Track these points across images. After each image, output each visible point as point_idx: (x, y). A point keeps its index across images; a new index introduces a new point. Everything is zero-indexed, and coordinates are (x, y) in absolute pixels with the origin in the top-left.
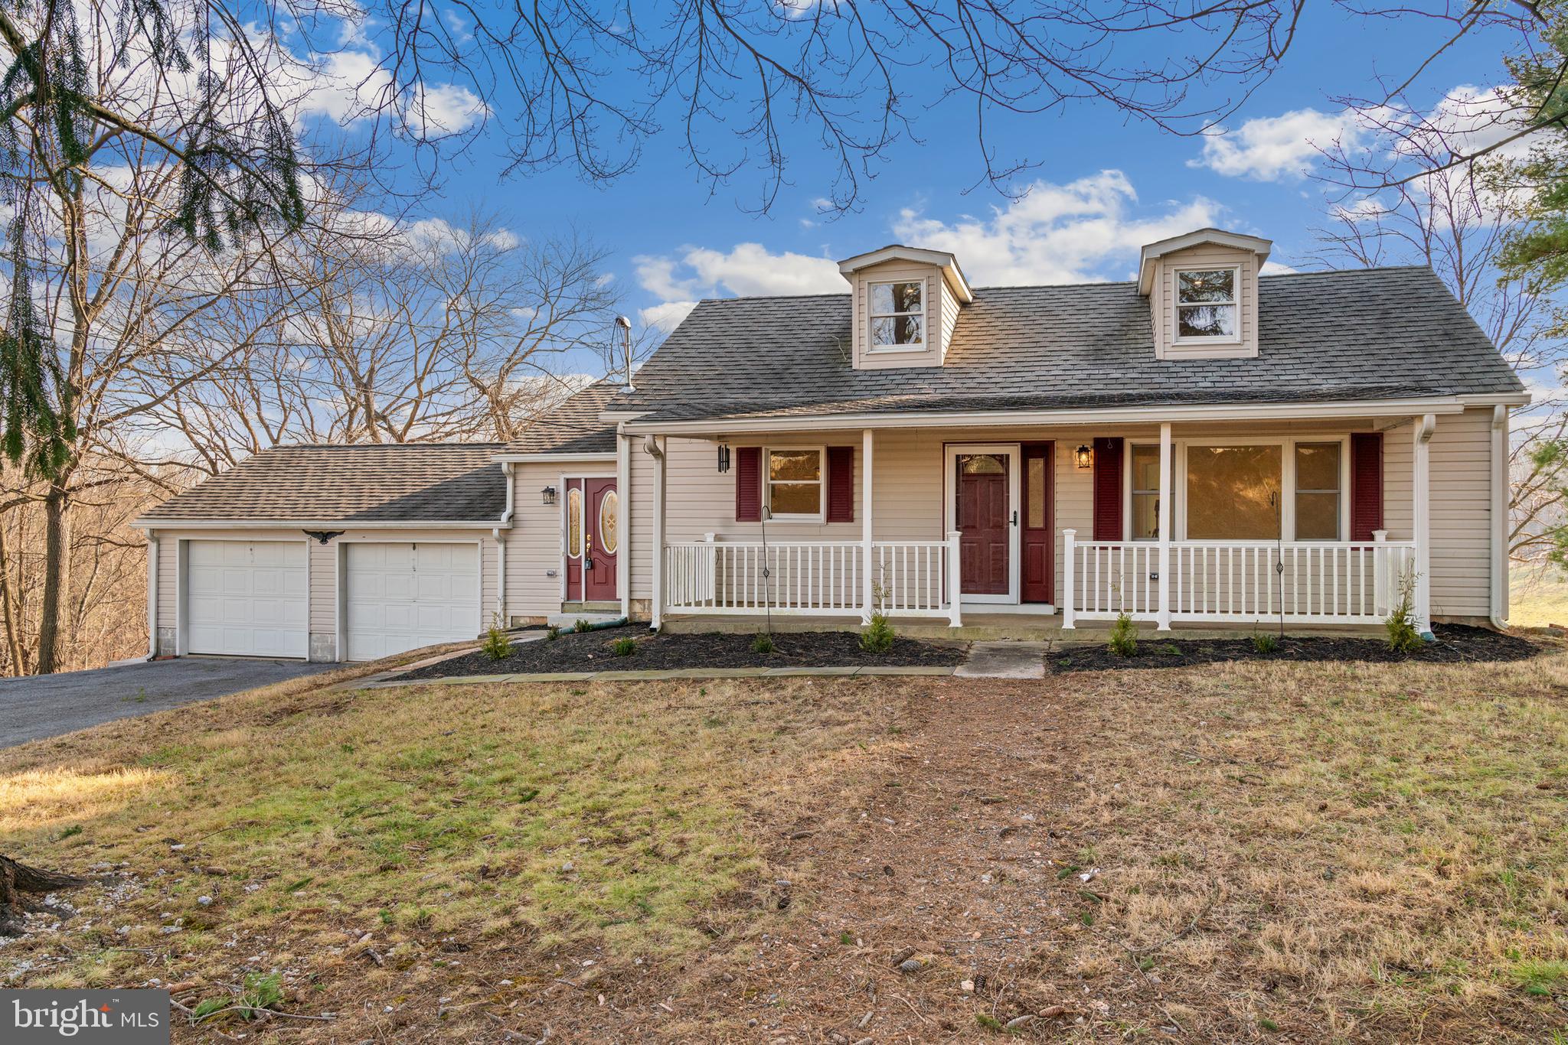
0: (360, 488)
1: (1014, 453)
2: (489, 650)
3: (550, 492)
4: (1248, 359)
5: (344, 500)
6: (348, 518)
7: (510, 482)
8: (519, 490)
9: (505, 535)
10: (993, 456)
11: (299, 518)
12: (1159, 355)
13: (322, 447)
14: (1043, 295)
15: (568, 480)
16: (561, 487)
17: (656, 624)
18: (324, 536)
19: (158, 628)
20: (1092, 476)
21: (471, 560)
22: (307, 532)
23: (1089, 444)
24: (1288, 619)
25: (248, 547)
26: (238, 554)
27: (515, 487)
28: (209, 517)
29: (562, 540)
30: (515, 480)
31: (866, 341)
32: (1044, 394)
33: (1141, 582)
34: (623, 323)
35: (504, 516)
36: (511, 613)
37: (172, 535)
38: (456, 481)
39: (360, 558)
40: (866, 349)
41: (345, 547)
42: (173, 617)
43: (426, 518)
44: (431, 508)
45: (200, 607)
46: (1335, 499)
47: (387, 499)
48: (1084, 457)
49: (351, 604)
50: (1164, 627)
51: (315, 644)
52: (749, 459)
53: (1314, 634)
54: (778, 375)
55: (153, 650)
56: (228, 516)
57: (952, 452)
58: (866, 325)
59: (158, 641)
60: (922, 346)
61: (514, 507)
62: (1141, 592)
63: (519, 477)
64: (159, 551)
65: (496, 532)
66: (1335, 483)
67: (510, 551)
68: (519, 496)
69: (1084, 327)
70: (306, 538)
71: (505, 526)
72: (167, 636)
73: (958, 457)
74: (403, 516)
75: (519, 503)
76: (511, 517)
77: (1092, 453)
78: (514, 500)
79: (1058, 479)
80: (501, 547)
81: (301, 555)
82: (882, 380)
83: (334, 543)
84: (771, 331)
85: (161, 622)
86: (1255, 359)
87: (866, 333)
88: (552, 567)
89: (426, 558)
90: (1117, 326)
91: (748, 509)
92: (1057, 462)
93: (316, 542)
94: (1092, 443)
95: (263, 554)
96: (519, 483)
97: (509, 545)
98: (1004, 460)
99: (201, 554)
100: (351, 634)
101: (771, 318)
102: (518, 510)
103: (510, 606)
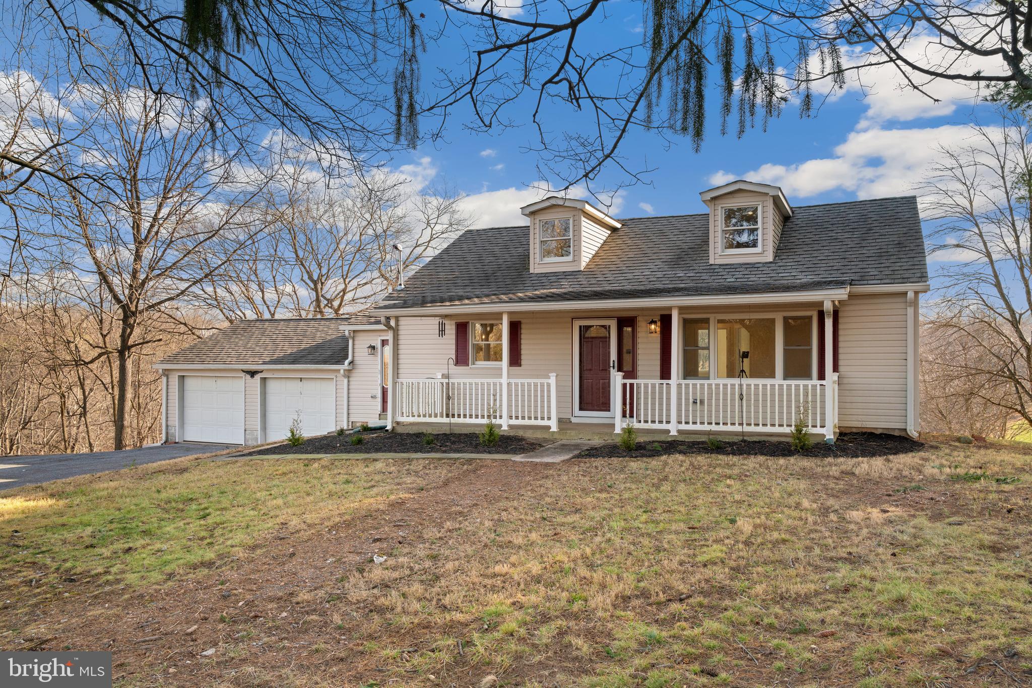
0: (277, 345)
1: (613, 325)
2: (290, 440)
3: (373, 348)
4: (766, 263)
5: (266, 352)
6: (264, 363)
7: (350, 342)
8: (356, 346)
9: (348, 374)
10: (603, 326)
11: (238, 363)
12: (711, 262)
13: (267, 320)
14: (665, 222)
15: (383, 341)
16: (378, 345)
17: (389, 427)
18: (252, 374)
19: (167, 426)
20: (659, 339)
21: (330, 387)
22: (243, 371)
23: (657, 318)
24: (747, 429)
25: (214, 379)
26: (209, 384)
27: (353, 345)
28: (193, 362)
29: (379, 376)
30: (354, 341)
31: (537, 256)
32: (633, 288)
33: (687, 405)
34: (396, 248)
35: (347, 362)
36: (351, 419)
37: (174, 373)
38: (331, 341)
39: (272, 386)
40: (537, 260)
41: (264, 380)
42: (175, 421)
43: (306, 363)
44: (310, 357)
45: (190, 413)
46: (809, 352)
47: (289, 352)
48: (653, 327)
49: (267, 414)
50: (674, 433)
51: (248, 437)
52: (462, 329)
53: (763, 438)
54: (487, 277)
55: (164, 439)
56: (203, 362)
57: (577, 324)
58: (537, 246)
59: (167, 433)
60: (570, 258)
61: (353, 357)
62: (687, 411)
63: (356, 339)
64: (168, 382)
65: (342, 372)
66: (809, 343)
67: (351, 383)
68: (356, 350)
69: (678, 243)
70: (243, 374)
71: (347, 368)
72: (171, 431)
73: (580, 327)
74: (293, 363)
75: (356, 354)
76: (351, 363)
77: (659, 324)
78: (353, 353)
79: (639, 340)
80: (346, 381)
81: (241, 383)
82: (544, 280)
83: (258, 377)
84: (496, 249)
85: (169, 423)
86: (771, 263)
87: (537, 251)
88: (374, 392)
89: (307, 386)
90: (699, 242)
91: (461, 359)
92: (639, 329)
93: (248, 377)
94: (659, 318)
95: (221, 382)
96: (356, 342)
97: (351, 379)
98: (607, 328)
99: (190, 383)
100: (268, 431)
101: (500, 241)
102: (356, 359)
103: (351, 415)
